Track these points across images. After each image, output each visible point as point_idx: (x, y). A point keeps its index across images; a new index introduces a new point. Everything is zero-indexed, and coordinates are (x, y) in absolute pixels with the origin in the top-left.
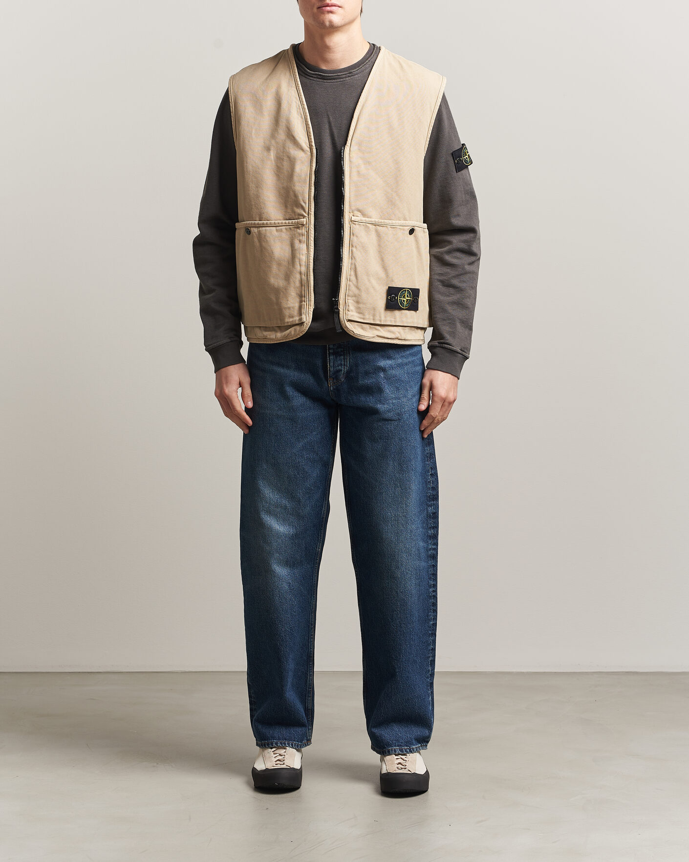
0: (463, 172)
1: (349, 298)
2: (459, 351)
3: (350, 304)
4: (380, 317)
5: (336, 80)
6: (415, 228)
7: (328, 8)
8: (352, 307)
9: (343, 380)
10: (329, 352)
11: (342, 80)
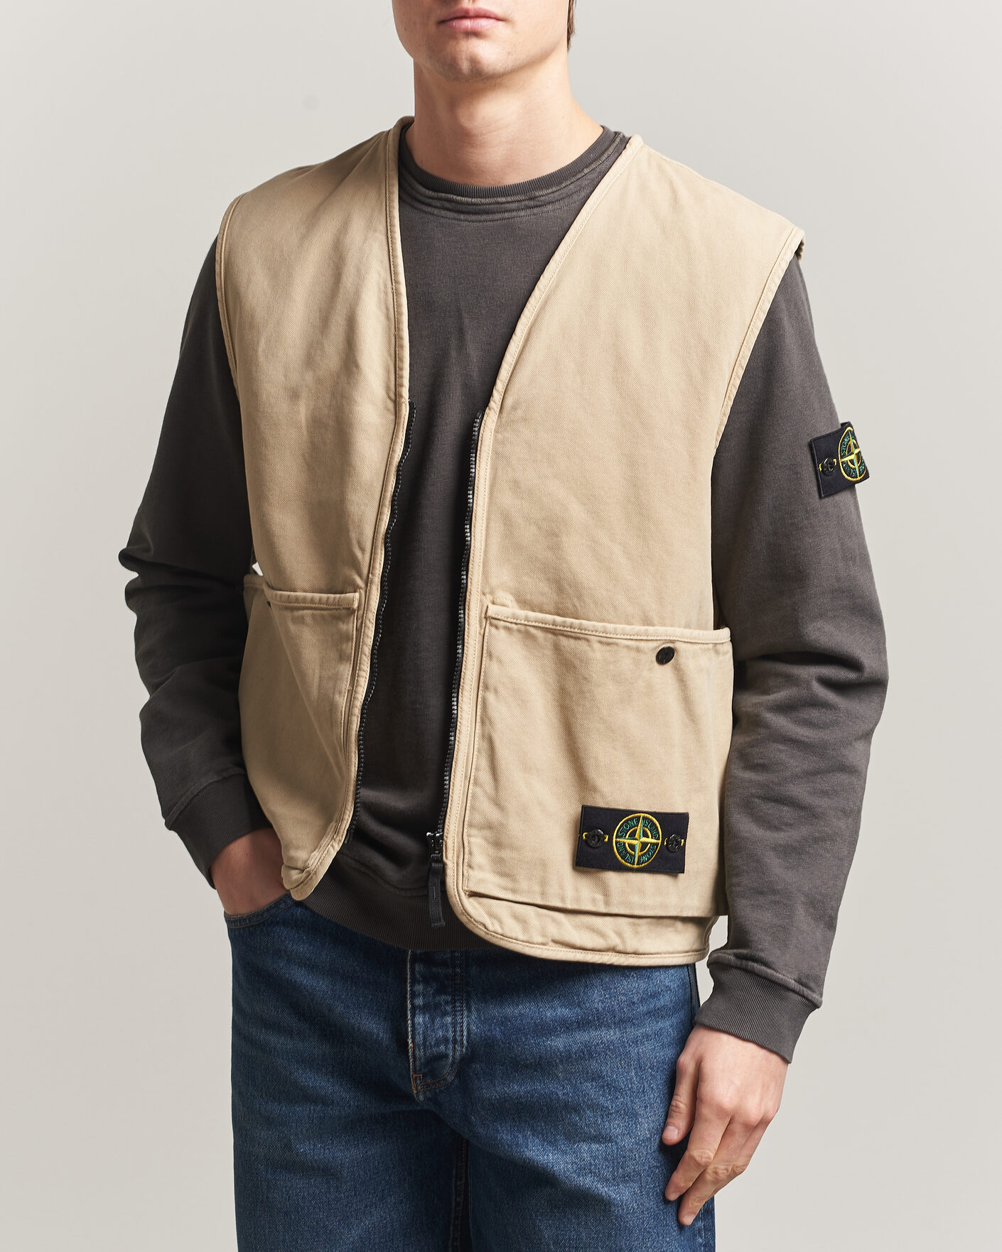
0: (842, 497)
1: (474, 832)
2: (792, 983)
3: (475, 850)
4: (561, 887)
5: (491, 217)
6: (678, 646)
7: (468, 24)
8: (480, 858)
9: (450, 1078)
10: (412, 1004)
11: (506, 215)
